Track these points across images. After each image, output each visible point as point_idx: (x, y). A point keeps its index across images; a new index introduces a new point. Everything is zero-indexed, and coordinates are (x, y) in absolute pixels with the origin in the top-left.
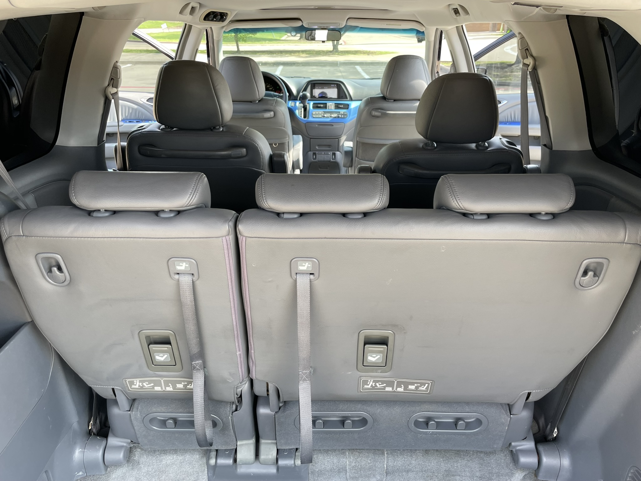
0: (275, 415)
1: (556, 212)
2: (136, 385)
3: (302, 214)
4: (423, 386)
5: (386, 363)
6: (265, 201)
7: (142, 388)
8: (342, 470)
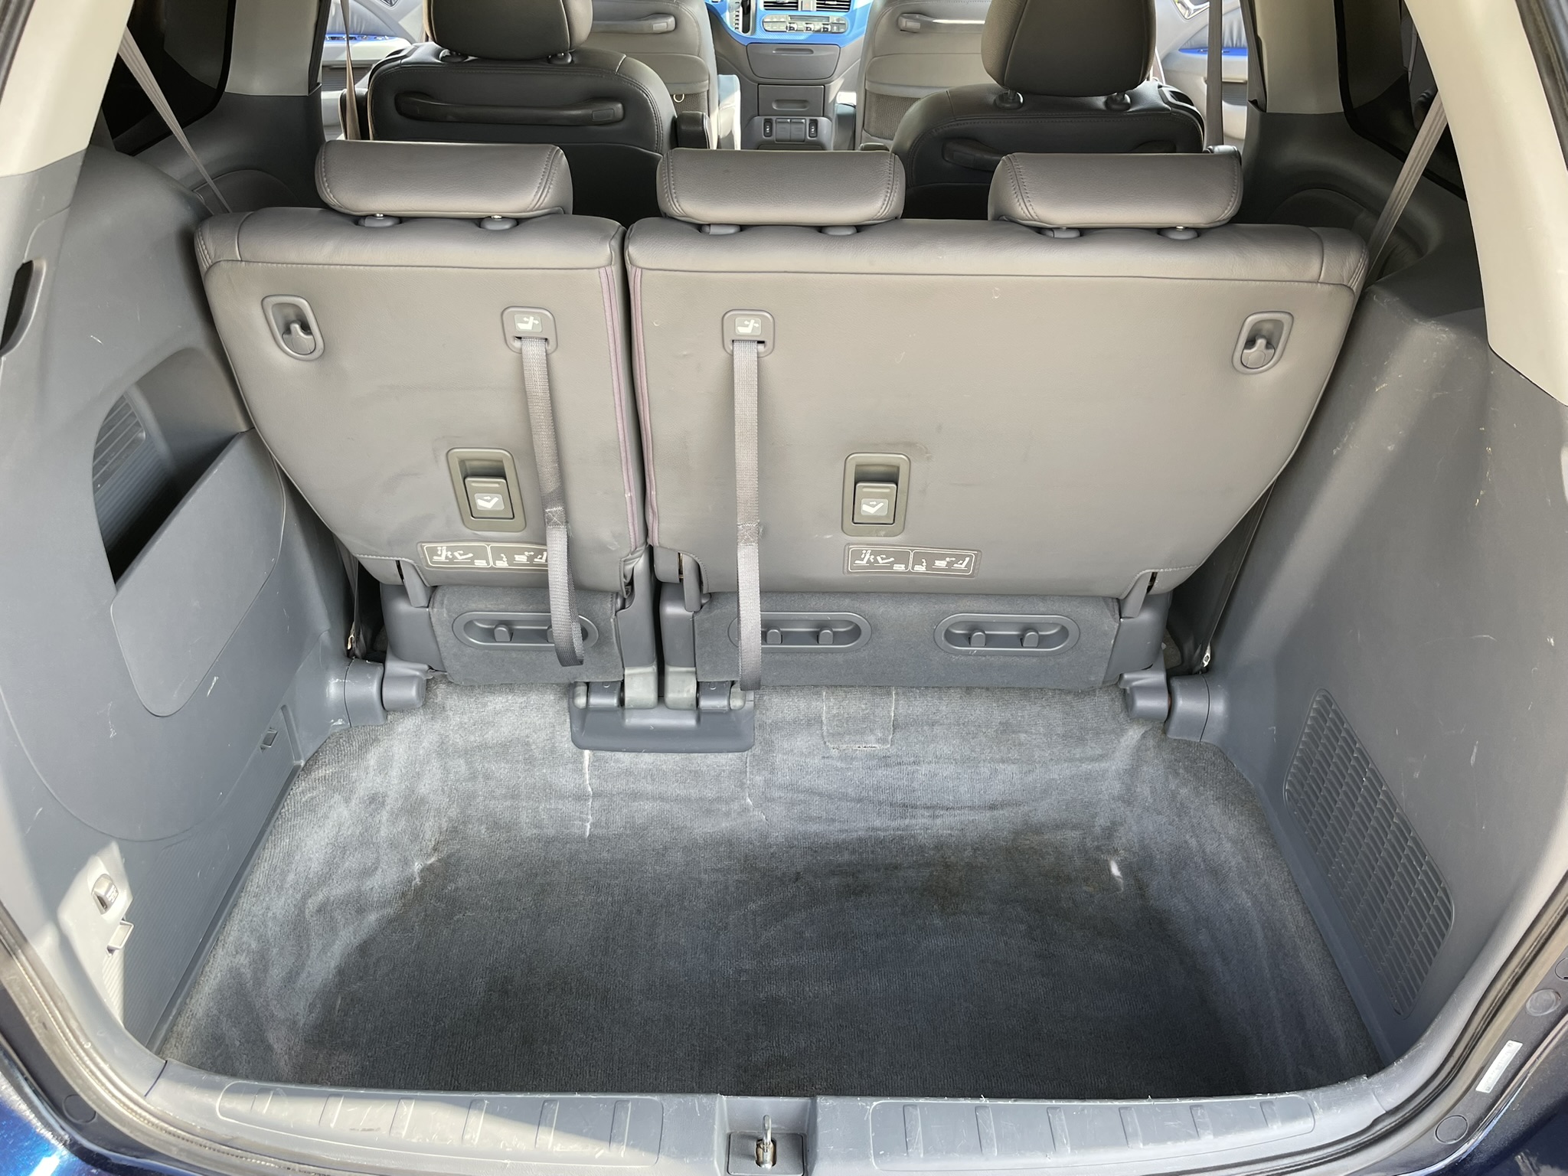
0: (693, 617)
1: (1202, 226)
2: (440, 556)
3: (743, 228)
4: (961, 562)
5: (895, 518)
6: (675, 200)
7: (452, 561)
8: (814, 721)
